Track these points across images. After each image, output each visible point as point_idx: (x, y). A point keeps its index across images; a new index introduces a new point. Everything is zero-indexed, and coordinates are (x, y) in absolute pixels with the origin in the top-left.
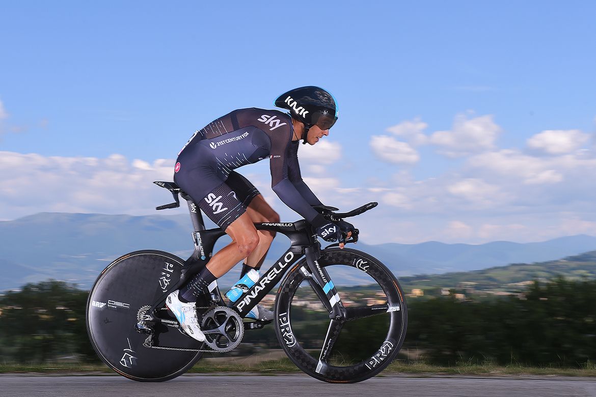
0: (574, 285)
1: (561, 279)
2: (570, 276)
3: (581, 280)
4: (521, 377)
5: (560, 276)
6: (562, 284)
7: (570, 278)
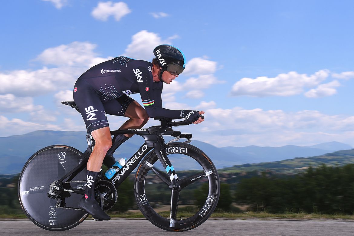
0: (331, 169)
1: (324, 166)
2: (329, 164)
3: (335, 166)
4: (320, 219)
5: (323, 164)
6: (324, 169)
7: (329, 165)
